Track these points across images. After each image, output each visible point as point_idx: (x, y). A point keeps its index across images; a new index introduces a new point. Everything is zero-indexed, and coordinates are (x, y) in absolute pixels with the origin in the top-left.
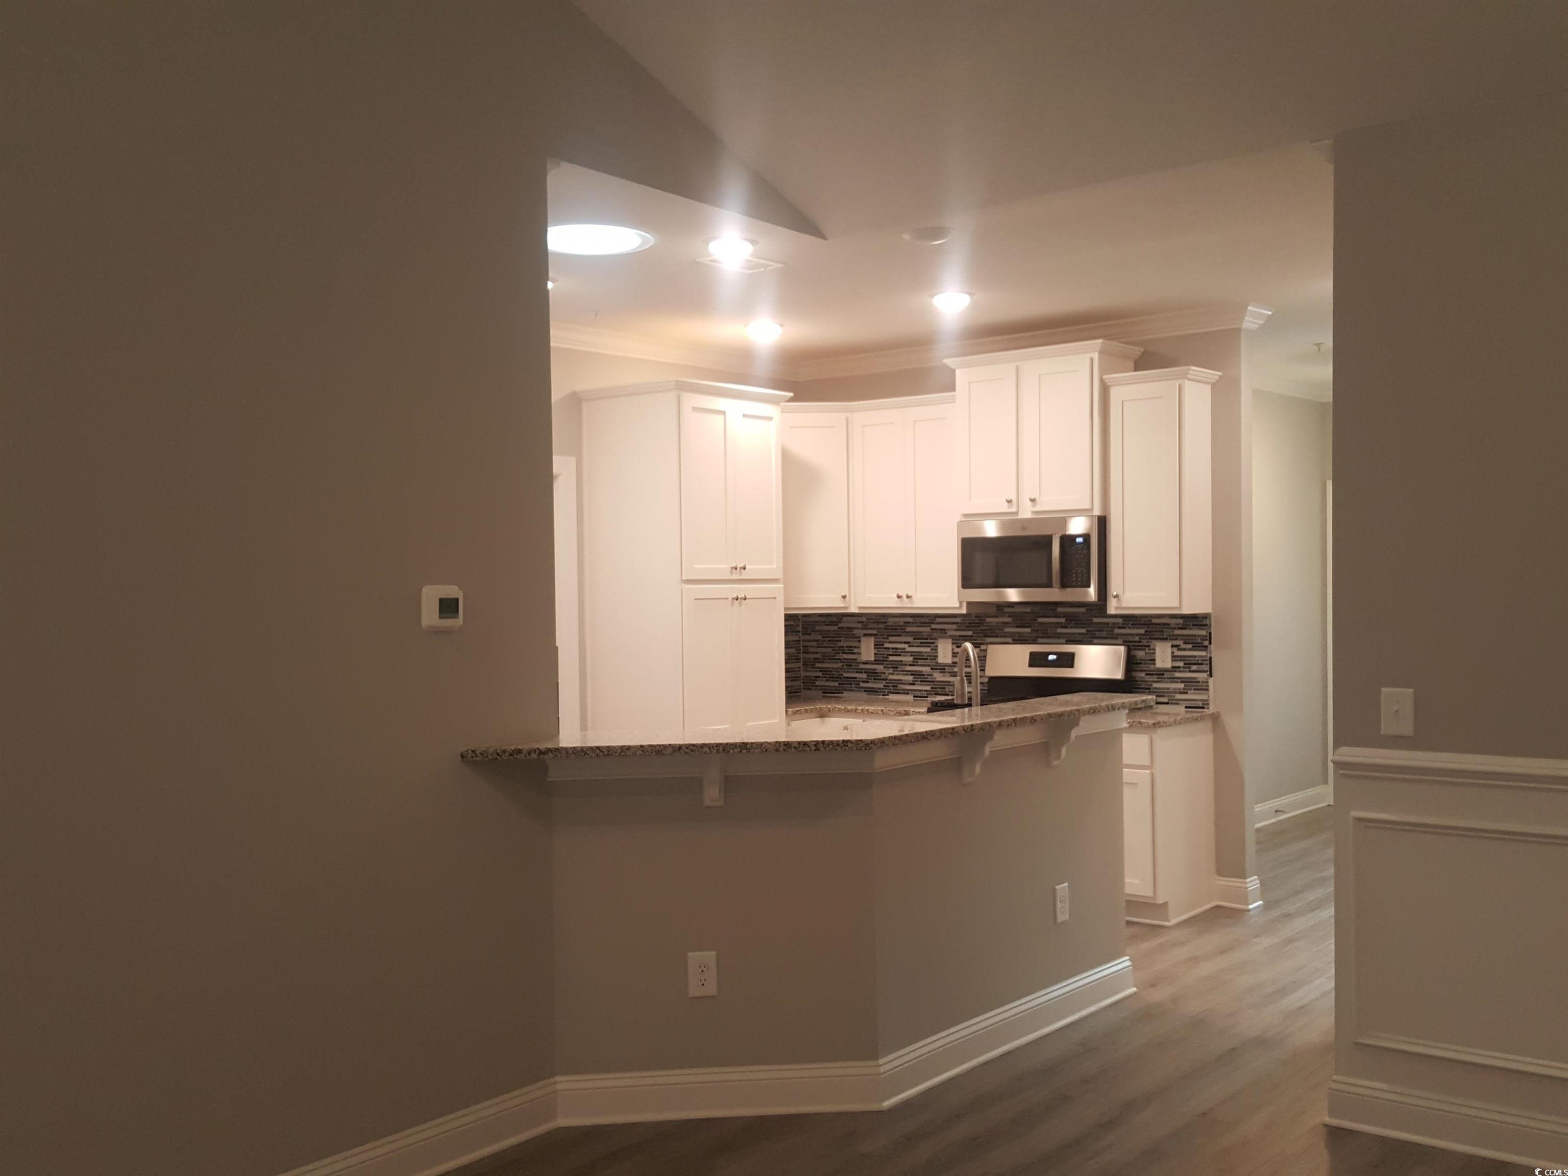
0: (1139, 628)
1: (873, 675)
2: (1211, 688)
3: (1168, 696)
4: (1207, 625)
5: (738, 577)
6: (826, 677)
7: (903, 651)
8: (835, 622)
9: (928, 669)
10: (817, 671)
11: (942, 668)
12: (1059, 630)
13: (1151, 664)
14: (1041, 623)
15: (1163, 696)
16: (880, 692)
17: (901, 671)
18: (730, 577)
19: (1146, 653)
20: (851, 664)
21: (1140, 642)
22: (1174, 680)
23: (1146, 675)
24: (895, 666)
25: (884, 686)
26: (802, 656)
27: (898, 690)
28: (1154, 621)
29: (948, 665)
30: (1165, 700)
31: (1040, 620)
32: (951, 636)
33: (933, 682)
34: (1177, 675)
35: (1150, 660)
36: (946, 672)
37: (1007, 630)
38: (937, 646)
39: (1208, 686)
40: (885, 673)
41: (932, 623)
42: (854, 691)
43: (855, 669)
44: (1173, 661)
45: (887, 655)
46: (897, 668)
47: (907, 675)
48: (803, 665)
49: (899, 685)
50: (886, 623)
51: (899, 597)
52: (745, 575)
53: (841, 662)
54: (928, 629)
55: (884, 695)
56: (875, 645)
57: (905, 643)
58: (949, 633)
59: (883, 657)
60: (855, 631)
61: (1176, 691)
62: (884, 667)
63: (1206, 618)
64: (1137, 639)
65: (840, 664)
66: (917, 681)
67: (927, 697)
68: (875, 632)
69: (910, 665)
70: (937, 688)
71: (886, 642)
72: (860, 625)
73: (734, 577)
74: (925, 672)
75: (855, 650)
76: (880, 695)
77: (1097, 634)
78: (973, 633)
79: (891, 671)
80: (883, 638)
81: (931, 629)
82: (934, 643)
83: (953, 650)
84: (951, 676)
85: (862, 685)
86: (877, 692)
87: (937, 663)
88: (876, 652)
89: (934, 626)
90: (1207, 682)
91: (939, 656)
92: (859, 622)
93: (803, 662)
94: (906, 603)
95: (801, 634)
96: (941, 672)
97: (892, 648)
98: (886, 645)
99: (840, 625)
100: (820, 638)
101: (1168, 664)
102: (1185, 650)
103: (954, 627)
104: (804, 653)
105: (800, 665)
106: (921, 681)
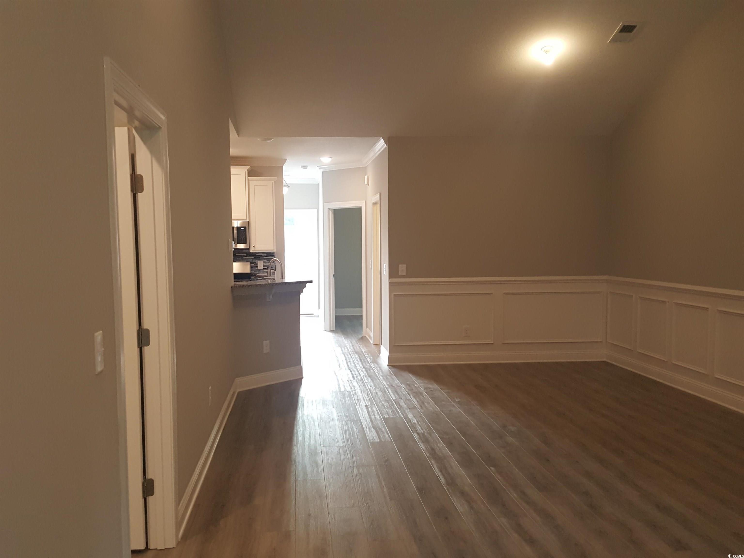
0: (252, 257)
2: (275, 274)
3: (262, 278)
4: (274, 255)
13: (256, 268)
15: (260, 278)
19: (254, 264)
21: (252, 261)
22: (263, 272)
23: (255, 271)
28: (257, 254)
30: (261, 279)
34: (265, 271)
35: (256, 267)
39: (274, 274)
44: (263, 267)
61: (264, 276)
63: (274, 253)
64: (251, 260)
77: (238, 259)
90: (274, 273)
101: (262, 268)
102: (267, 263)
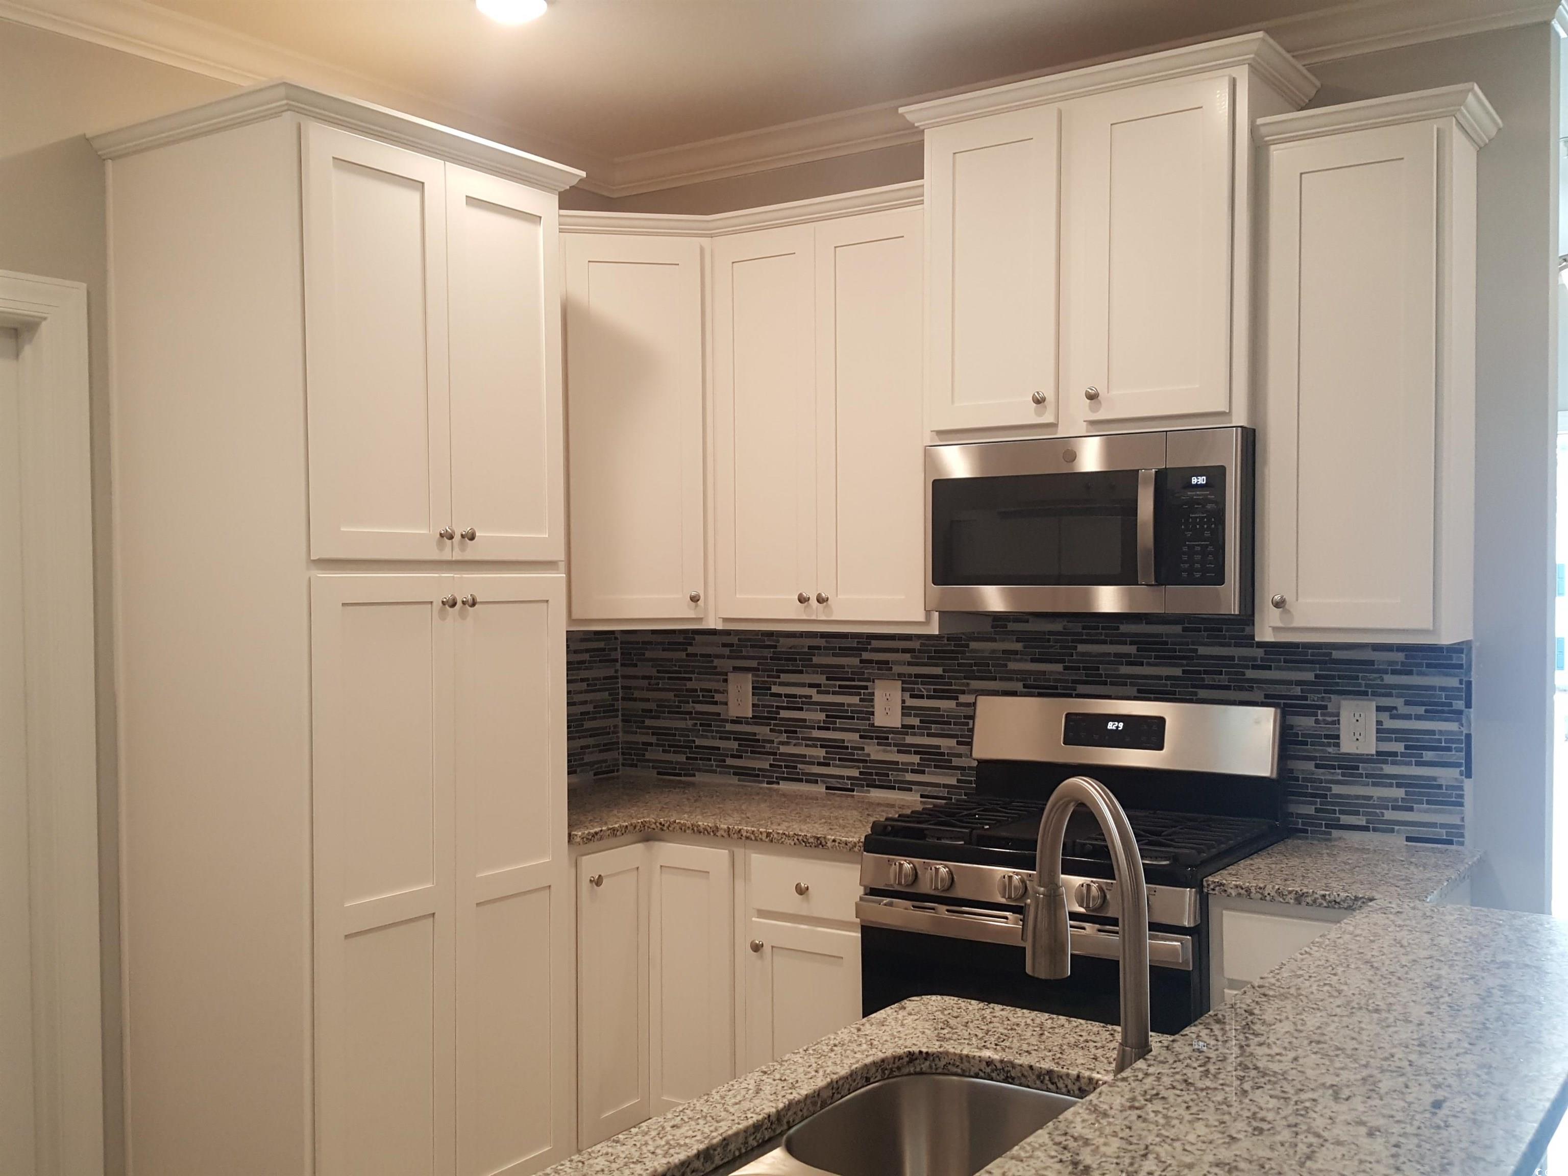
0: (1302, 671)
1: (751, 744)
2: (1468, 800)
3: (1365, 814)
4: (1460, 666)
5: (457, 555)
6: (664, 745)
7: (808, 702)
8: (679, 644)
9: (856, 736)
10: (648, 734)
11: (882, 736)
12: (1125, 670)
13: (1329, 745)
14: (1083, 654)
15: (1357, 813)
16: (764, 776)
17: (803, 739)
18: (435, 555)
19: (1317, 722)
20: (708, 722)
21: (1306, 699)
22: (1380, 780)
23: (1317, 766)
24: (792, 729)
25: (771, 765)
26: (620, 705)
27: (798, 774)
28: (1336, 654)
29: (893, 731)
30: (1361, 821)
31: (1081, 648)
32: (900, 675)
33: (865, 761)
34: (1389, 769)
35: (1327, 737)
36: (889, 745)
37: (1012, 666)
38: (873, 694)
39: (1462, 796)
40: (772, 742)
41: (866, 650)
42: (715, 772)
43: (717, 732)
44: (1379, 739)
45: (777, 707)
46: (795, 732)
47: (815, 746)
48: (623, 721)
49: (799, 766)
50: (775, 647)
51: (802, 600)
52: (472, 552)
53: (691, 719)
54: (856, 661)
55: (768, 783)
56: (753, 688)
57: (811, 686)
58: (897, 669)
59: (768, 712)
60: (716, 662)
61: (1385, 803)
62: (771, 730)
63: (1461, 651)
64: (1297, 691)
65: (690, 723)
66: (835, 759)
67: (853, 790)
68: (754, 664)
69: (820, 728)
70: (871, 774)
71: (775, 684)
72: (726, 651)
73: (447, 555)
74: (849, 741)
75: (718, 697)
76: (762, 782)
77: (1208, 679)
78: (944, 671)
79: (784, 737)
80: (768, 676)
81: (862, 661)
82: (866, 688)
83: (903, 701)
84: (899, 752)
85: (729, 761)
86: (758, 776)
87: (873, 725)
88: (756, 702)
89: (866, 656)
90: (1461, 788)
91: (876, 714)
92: (724, 645)
93: (622, 715)
94: (816, 612)
95: (619, 664)
96: (879, 744)
97: (787, 696)
98: (775, 689)
99: (690, 650)
100: (653, 672)
101: (1369, 746)
102: (1407, 717)
103: (907, 657)
104: (623, 699)
105: (618, 721)
106: (840, 760)
